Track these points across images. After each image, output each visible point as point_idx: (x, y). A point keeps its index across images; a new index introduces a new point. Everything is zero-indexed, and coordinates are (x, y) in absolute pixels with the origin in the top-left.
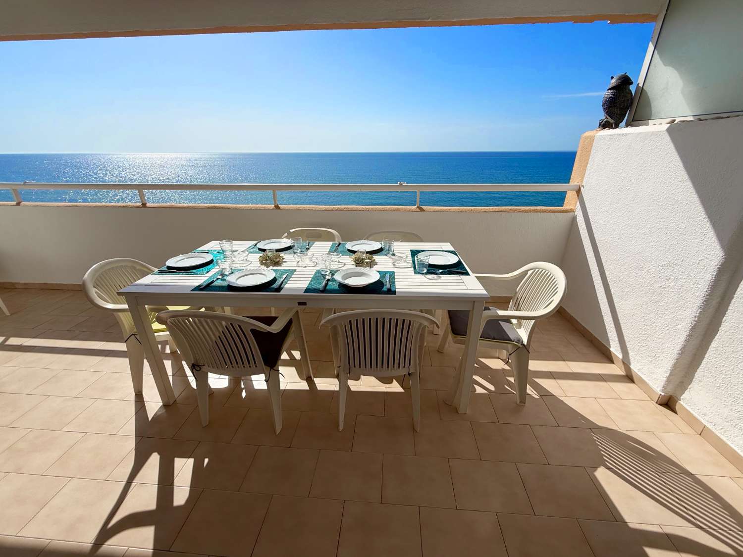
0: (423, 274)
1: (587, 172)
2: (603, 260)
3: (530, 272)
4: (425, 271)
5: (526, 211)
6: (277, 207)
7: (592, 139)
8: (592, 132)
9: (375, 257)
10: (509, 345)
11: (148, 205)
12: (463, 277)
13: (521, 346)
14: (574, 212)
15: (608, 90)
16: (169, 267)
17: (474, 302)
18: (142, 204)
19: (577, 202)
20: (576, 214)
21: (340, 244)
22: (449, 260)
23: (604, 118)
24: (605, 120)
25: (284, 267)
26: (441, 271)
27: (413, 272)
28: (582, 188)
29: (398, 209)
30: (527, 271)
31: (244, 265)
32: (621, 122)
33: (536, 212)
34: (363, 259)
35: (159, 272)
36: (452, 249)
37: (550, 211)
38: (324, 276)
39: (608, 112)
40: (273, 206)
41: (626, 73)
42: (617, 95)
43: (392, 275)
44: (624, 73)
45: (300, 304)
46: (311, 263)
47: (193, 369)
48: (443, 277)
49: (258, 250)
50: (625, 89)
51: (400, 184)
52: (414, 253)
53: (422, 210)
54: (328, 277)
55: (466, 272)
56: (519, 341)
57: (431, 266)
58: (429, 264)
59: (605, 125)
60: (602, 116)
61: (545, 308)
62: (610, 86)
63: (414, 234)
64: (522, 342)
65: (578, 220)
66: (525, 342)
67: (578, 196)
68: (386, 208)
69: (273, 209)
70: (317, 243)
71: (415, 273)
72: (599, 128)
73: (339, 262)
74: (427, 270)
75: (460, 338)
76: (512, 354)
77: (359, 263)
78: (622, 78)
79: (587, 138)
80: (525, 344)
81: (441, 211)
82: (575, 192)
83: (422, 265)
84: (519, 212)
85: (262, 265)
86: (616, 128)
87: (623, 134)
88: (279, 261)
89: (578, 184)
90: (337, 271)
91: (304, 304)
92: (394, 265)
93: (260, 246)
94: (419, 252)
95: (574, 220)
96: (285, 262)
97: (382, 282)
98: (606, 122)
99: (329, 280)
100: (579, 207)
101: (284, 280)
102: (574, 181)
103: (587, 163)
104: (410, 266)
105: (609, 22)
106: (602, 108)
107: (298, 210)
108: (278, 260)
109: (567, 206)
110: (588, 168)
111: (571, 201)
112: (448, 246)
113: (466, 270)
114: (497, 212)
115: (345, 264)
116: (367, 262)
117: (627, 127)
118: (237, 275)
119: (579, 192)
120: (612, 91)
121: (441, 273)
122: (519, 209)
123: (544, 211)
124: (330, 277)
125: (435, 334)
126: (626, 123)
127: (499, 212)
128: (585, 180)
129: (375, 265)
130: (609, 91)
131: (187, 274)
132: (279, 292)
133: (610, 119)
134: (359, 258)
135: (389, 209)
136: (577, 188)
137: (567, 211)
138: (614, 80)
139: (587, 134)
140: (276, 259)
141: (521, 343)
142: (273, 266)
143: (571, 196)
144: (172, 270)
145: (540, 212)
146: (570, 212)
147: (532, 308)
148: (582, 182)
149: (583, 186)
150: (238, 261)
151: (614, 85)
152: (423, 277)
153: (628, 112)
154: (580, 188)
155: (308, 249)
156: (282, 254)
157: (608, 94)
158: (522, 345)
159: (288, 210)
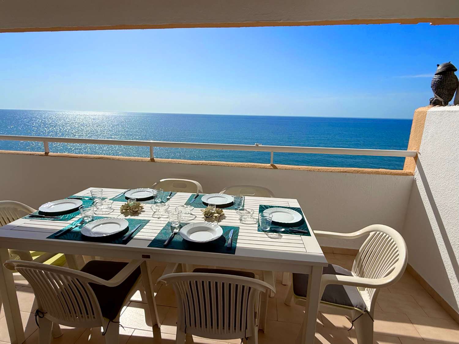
0: (266, 231)
1: (423, 142)
2: (445, 223)
3: (371, 234)
4: (268, 229)
5: (369, 173)
6: (152, 160)
7: (424, 114)
8: (424, 108)
9: (225, 211)
10: (352, 311)
11: (50, 154)
12: (304, 237)
13: (364, 313)
14: (413, 175)
15: (435, 75)
16: (40, 213)
17: (312, 266)
18: (46, 153)
19: (415, 167)
20: (415, 177)
21: (198, 195)
22: (293, 218)
23: (434, 97)
24: (435, 99)
25: (141, 217)
26: (283, 230)
27: (257, 229)
28: (419, 155)
29: (254, 166)
30: (368, 233)
31: (107, 213)
32: (450, 101)
33: (378, 174)
34: (212, 214)
35: (30, 217)
36: (298, 206)
37: (391, 174)
38: (173, 228)
39: (437, 92)
40: (150, 158)
41: (450, 62)
42: (443, 79)
43: (236, 230)
44: (448, 62)
45: (144, 256)
46: (166, 214)
47: (37, 315)
48: (284, 236)
49: (124, 198)
50: (450, 74)
51: (257, 145)
52: (262, 208)
53: (275, 168)
54: (175, 231)
55: (306, 231)
56: (362, 306)
57: (274, 223)
58: (272, 221)
59: (435, 103)
60: (432, 95)
61: (386, 276)
62: (437, 72)
63: (267, 189)
64: (366, 308)
65: (417, 183)
66: (369, 309)
67: (416, 162)
68: (244, 164)
69: (149, 161)
70: (178, 194)
71: (259, 230)
72: (430, 105)
73: (192, 214)
74: (270, 229)
75: (301, 299)
76: (355, 321)
77: (208, 217)
78: (447, 66)
79: (420, 113)
80: (369, 310)
81: (292, 169)
82: (413, 158)
83: (266, 221)
84: (362, 173)
85: (122, 213)
86: (446, 106)
87: (452, 111)
88: (138, 211)
89: (415, 151)
90: (186, 224)
91: (148, 257)
92: (241, 220)
93: (127, 195)
94: (267, 207)
95: (414, 182)
96: (144, 211)
97: (225, 238)
98: (435, 100)
99: (175, 234)
100: (418, 171)
101: (134, 232)
102: (412, 148)
103: (422, 134)
104: (255, 222)
105: (431, 23)
106: (431, 89)
107: (169, 163)
108: (137, 209)
109: (406, 170)
110: (423, 137)
111: (409, 166)
112: (295, 203)
113: (307, 229)
114: (342, 172)
115: (196, 217)
116: (216, 217)
117: (455, 105)
118: (95, 222)
119: (416, 158)
120: (439, 76)
121: (283, 232)
122: (362, 171)
123: (386, 174)
124: (177, 231)
125: (284, 285)
126: (454, 102)
127: (344, 172)
128: (421, 148)
129: (222, 219)
130: (437, 76)
131: (53, 219)
132: (126, 244)
133: (439, 98)
134: (209, 212)
135: (246, 166)
136: (415, 155)
137: (407, 174)
138: (440, 68)
139: (421, 109)
140: (135, 209)
141: (364, 309)
142: (131, 216)
143: (409, 162)
144: (43, 215)
145: (382, 174)
146: (409, 175)
147: (373, 275)
148: (418, 149)
149: (420, 153)
150: (102, 209)
151: (440, 71)
152: (266, 236)
153: (455, 92)
154: (417, 155)
155: (168, 199)
156: (142, 204)
157: (436, 78)
158: (365, 311)
159: (161, 163)
